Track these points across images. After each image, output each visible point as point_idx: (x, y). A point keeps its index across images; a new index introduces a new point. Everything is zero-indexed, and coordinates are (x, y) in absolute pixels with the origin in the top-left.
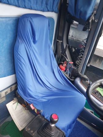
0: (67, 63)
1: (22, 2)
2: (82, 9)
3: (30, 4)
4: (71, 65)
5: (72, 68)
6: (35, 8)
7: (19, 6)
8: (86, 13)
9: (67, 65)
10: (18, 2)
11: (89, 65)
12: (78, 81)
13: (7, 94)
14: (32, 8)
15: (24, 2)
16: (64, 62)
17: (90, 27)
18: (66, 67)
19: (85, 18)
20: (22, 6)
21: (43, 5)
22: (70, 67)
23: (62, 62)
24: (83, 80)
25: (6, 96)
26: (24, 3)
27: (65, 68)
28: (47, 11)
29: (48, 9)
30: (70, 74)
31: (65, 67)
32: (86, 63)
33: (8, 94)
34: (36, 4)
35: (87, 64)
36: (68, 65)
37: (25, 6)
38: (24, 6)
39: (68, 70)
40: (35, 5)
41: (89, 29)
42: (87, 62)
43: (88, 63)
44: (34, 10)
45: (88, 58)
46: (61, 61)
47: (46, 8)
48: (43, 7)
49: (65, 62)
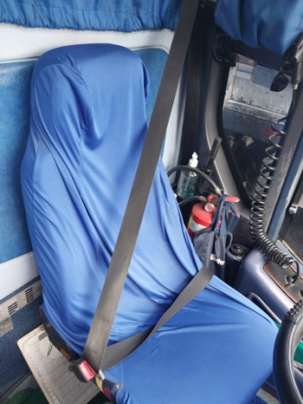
0: (219, 200)
1: (38, 9)
2: (265, 15)
3: (69, 11)
4: (231, 209)
5: (236, 217)
6: (93, 24)
7: (27, 24)
8: (280, 27)
9: (217, 206)
10: (22, 10)
11: (294, 210)
12: (256, 263)
13: (17, 309)
14: (78, 25)
15: (47, 6)
16: (206, 195)
17: (299, 78)
18: (214, 215)
19: (279, 46)
20: (39, 22)
21: (123, 9)
22: (230, 214)
23: (202, 198)
24: (273, 260)
25: (12, 317)
26: (44, 9)
27: (212, 217)
28: (138, 30)
29: (144, 21)
30: (228, 237)
31: (212, 213)
32: (285, 201)
33: (21, 310)
34: (96, 9)
35: (290, 206)
36: (222, 207)
37: (50, 21)
38: (47, 22)
39: (221, 223)
40: (92, 13)
41: (293, 82)
42: (289, 198)
43: (292, 201)
44: (87, 29)
45: (290, 187)
46: (197, 192)
47: (136, 19)
48: (123, 16)
49: (211, 197)
